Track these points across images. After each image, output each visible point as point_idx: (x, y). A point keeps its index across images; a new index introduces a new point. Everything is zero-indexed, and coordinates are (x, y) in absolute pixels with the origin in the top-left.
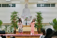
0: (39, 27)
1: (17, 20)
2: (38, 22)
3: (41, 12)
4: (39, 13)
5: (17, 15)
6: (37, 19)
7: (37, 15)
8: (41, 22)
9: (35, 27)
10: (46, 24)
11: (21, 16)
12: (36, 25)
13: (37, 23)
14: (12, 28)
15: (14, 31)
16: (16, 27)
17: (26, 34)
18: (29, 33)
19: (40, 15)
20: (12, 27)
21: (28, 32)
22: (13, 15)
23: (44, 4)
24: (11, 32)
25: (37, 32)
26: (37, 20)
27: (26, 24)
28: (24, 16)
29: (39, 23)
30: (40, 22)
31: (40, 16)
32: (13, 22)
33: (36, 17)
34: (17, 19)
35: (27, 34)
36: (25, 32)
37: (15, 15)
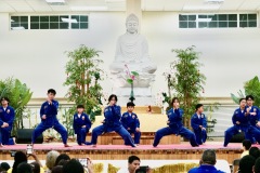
0: (187, 112)
1: (92, 84)
2: (184, 91)
3: (195, 50)
4: (188, 52)
6: (180, 78)
7: (178, 61)
8: (195, 91)
10: (220, 102)
16: (89, 112)
19: (193, 62)
23: (208, 14)
26: (177, 82)
27: (132, 99)
29: (188, 96)
31: (192, 66)
32: (75, 91)
33: (174, 72)
34: (93, 79)
37: (86, 62)
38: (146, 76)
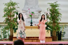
0: (54, 29)
1: (15, 17)
2: (53, 20)
4: (55, 4)
5: (15, 9)
6: (51, 14)
7: (50, 8)
9: (47, 28)
11: (23, 10)
12: (48, 26)
13: (50, 23)
14: (7, 31)
15: (10, 36)
16: (14, 28)
17: (31, 40)
18: (36, 40)
19: (57, 8)
20: (6, 28)
21: (33, 37)
22: (8, 8)
24: (5, 37)
25: (51, 38)
26: (50, 17)
27: (31, 23)
28: (27, 9)
29: (54, 22)
30: (56, 21)
31: (56, 10)
32: (8, 19)
33: (49, 12)
34: (16, 15)
35: (32, 42)
36: (28, 38)
37: (12, 8)
38: (37, 14)
